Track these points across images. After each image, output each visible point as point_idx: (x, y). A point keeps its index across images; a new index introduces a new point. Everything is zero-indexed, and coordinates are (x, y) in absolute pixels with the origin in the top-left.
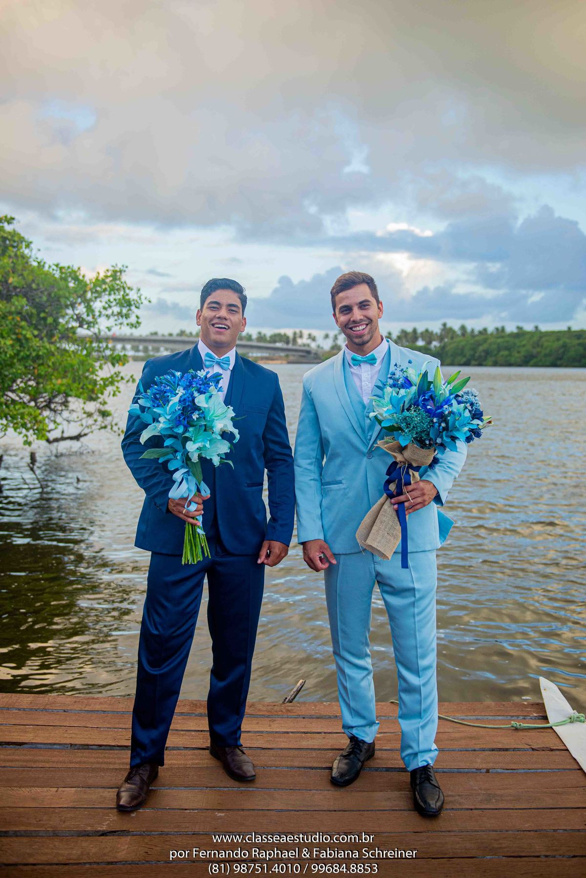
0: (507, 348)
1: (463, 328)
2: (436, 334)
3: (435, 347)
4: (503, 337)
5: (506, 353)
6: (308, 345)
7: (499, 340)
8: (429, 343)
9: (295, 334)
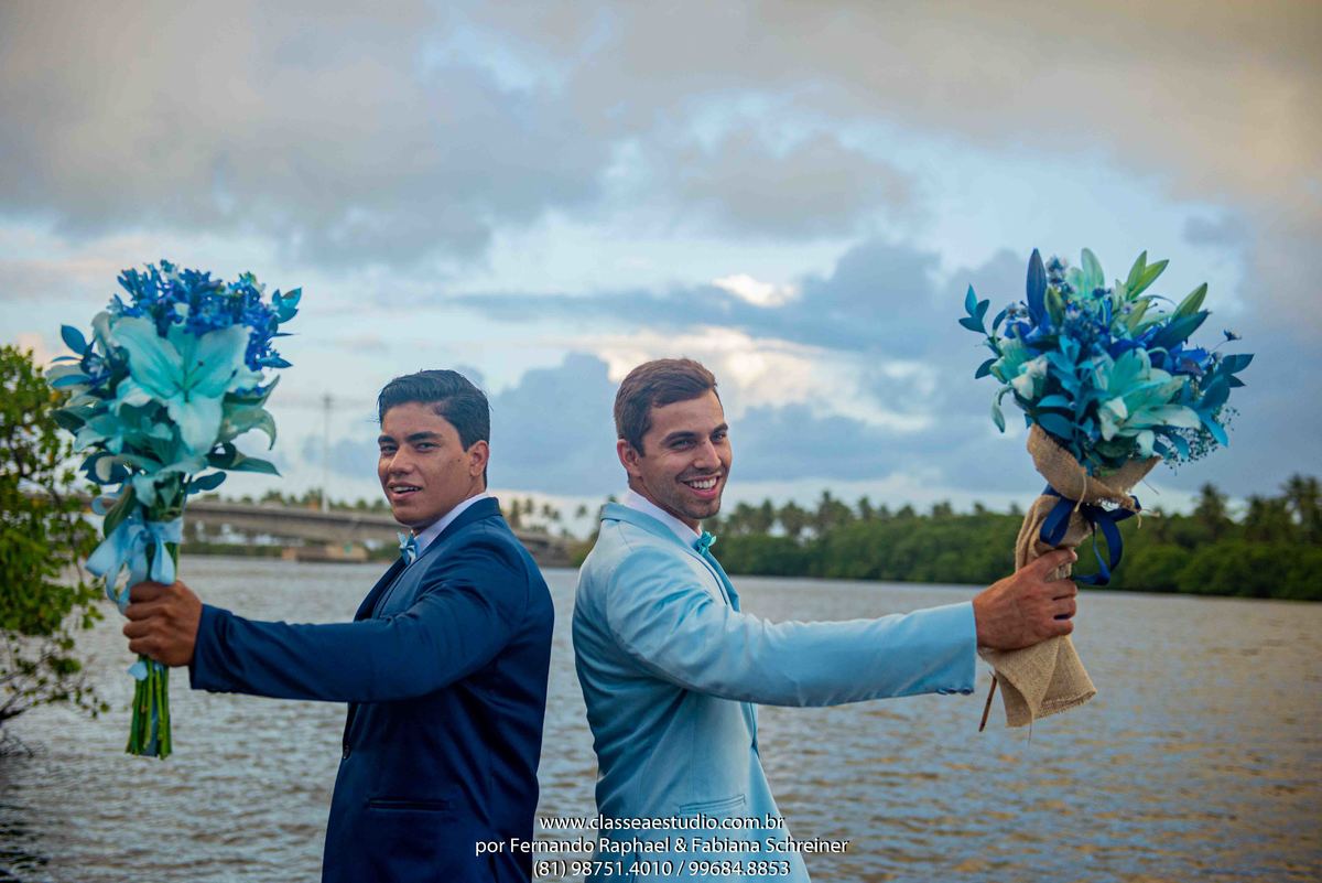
0: (956, 548)
1: (864, 503)
2: (810, 514)
3: (808, 541)
4: (945, 523)
5: (950, 556)
6: (543, 529)
7: (939, 531)
8: (796, 530)
9: (515, 504)
